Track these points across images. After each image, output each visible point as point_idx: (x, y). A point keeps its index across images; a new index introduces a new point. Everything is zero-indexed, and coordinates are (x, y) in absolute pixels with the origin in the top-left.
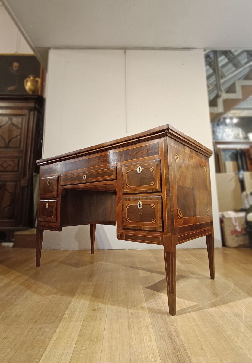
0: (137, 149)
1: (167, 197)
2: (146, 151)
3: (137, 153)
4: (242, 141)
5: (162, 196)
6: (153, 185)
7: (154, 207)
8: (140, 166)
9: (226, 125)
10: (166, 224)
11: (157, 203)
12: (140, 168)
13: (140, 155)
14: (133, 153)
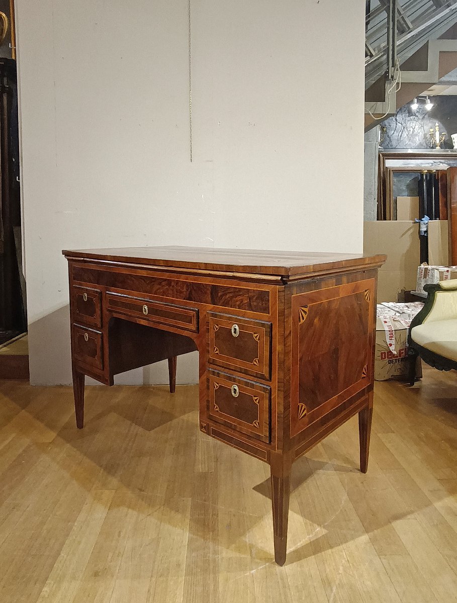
0: (232, 291)
1: (279, 392)
2: (248, 300)
3: (232, 297)
4: (438, 150)
5: (271, 389)
6: (256, 364)
7: (257, 401)
8: (236, 324)
9: (410, 113)
10: (276, 434)
11: (262, 398)
12: (237, 327)
13: (238, 303)
14: (226, 294)
